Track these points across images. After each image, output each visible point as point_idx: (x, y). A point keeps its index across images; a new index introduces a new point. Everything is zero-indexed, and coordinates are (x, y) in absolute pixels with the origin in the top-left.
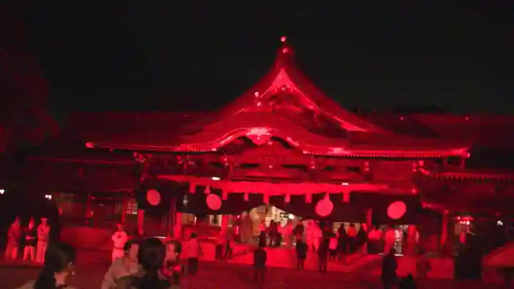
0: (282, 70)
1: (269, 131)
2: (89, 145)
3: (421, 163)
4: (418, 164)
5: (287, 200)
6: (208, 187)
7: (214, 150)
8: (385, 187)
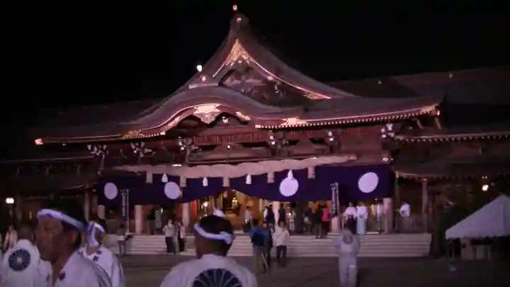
0: (237, 41)
1: (217, 108)
2: (38, 142)
3: (390, 127)
4: (386, 129)
5: (249, 181)
6: (165, 175)
7: (163, 133)
8: (352, 158)
